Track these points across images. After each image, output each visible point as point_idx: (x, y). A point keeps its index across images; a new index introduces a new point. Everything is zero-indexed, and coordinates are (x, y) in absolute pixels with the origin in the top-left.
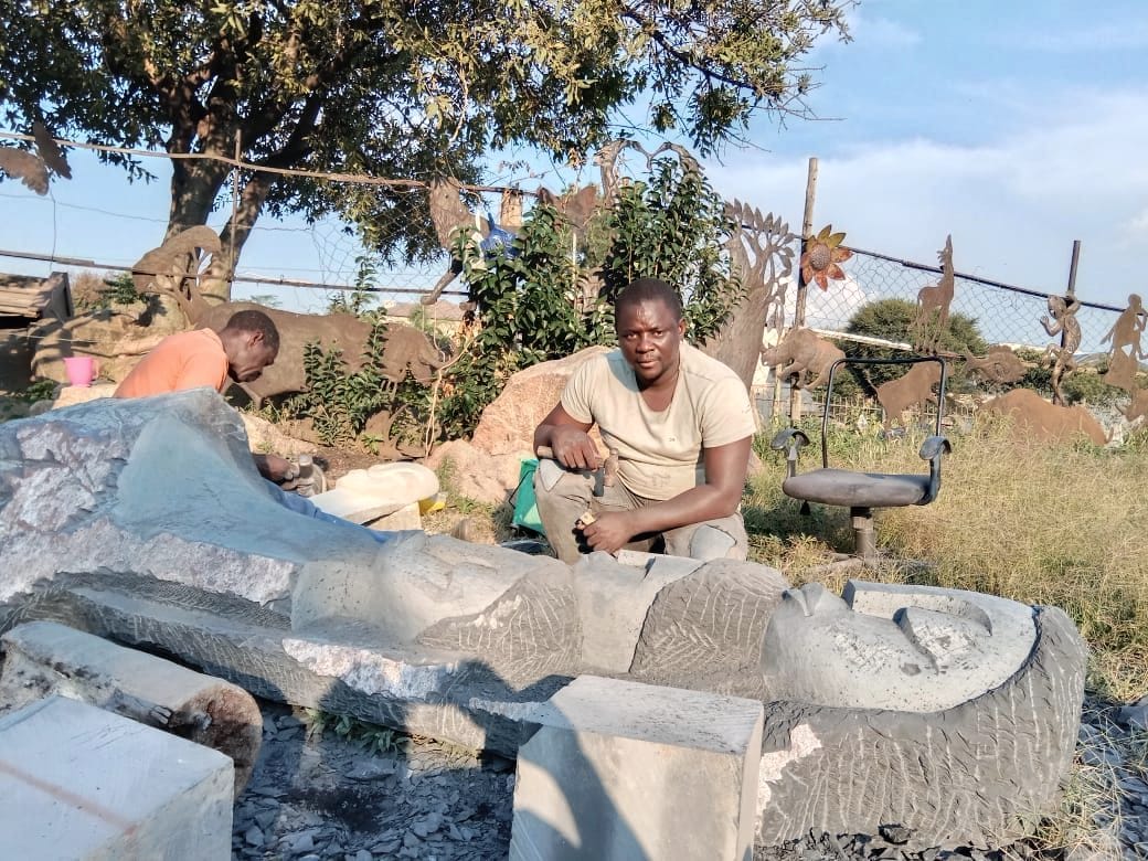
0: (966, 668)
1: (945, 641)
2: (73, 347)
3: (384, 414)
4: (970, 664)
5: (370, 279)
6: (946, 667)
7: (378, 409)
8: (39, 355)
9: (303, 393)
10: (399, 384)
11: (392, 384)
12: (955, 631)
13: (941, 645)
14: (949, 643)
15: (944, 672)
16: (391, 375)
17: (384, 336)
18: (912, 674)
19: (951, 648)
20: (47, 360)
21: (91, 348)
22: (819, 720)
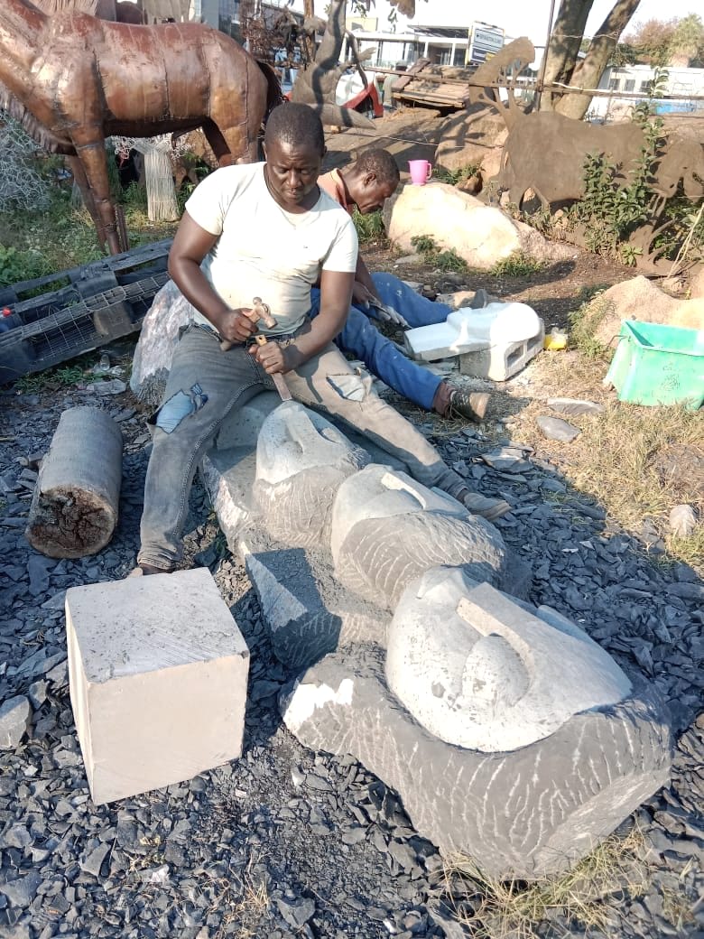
0: (472, 719)
1: (479, 684)
2: (466, 139)
3: (648, 228)
4: (477, 718)
5: (660, 88)
6: (459, 707)
7: (641, 223)
8: (441, 146)
9: (581, 201)
10: (668, 199)
11: (661, 200)
12: (493, 682)
13: (474, 686)
14: (481, 688)
15: (455, 710)
16: (661, 189)
17: (663, 150)
18: (435, 695)
19: (477, 694)
20: (446, 152)
21: (480, 140)
22: (363, 684)
